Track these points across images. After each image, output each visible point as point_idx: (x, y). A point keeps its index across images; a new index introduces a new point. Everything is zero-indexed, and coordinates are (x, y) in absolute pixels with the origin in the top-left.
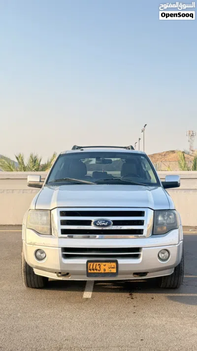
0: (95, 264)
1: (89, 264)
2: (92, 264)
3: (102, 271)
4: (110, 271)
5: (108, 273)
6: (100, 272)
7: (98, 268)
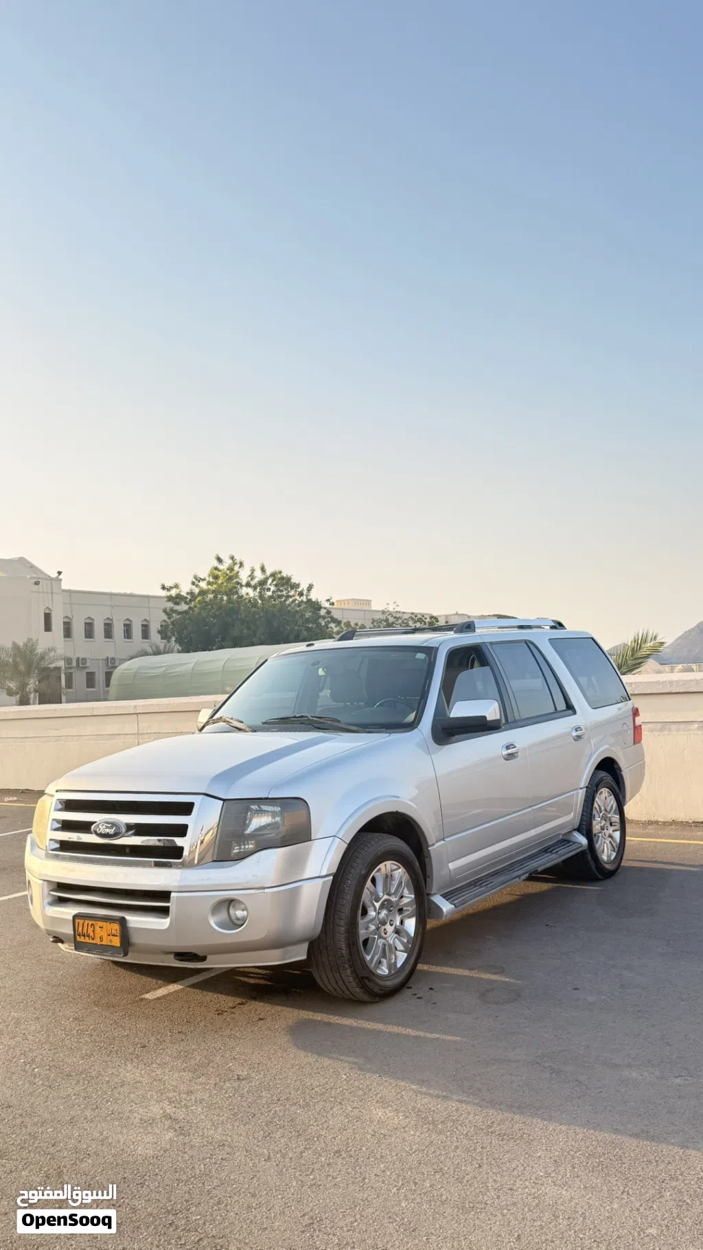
0: (87, 922)
1: (77, 921)
2: (81, 922)
3: (97, 941)
4: (111, 941)
5: (107, 945)
6: (94, 942)
7: (91, 934)
